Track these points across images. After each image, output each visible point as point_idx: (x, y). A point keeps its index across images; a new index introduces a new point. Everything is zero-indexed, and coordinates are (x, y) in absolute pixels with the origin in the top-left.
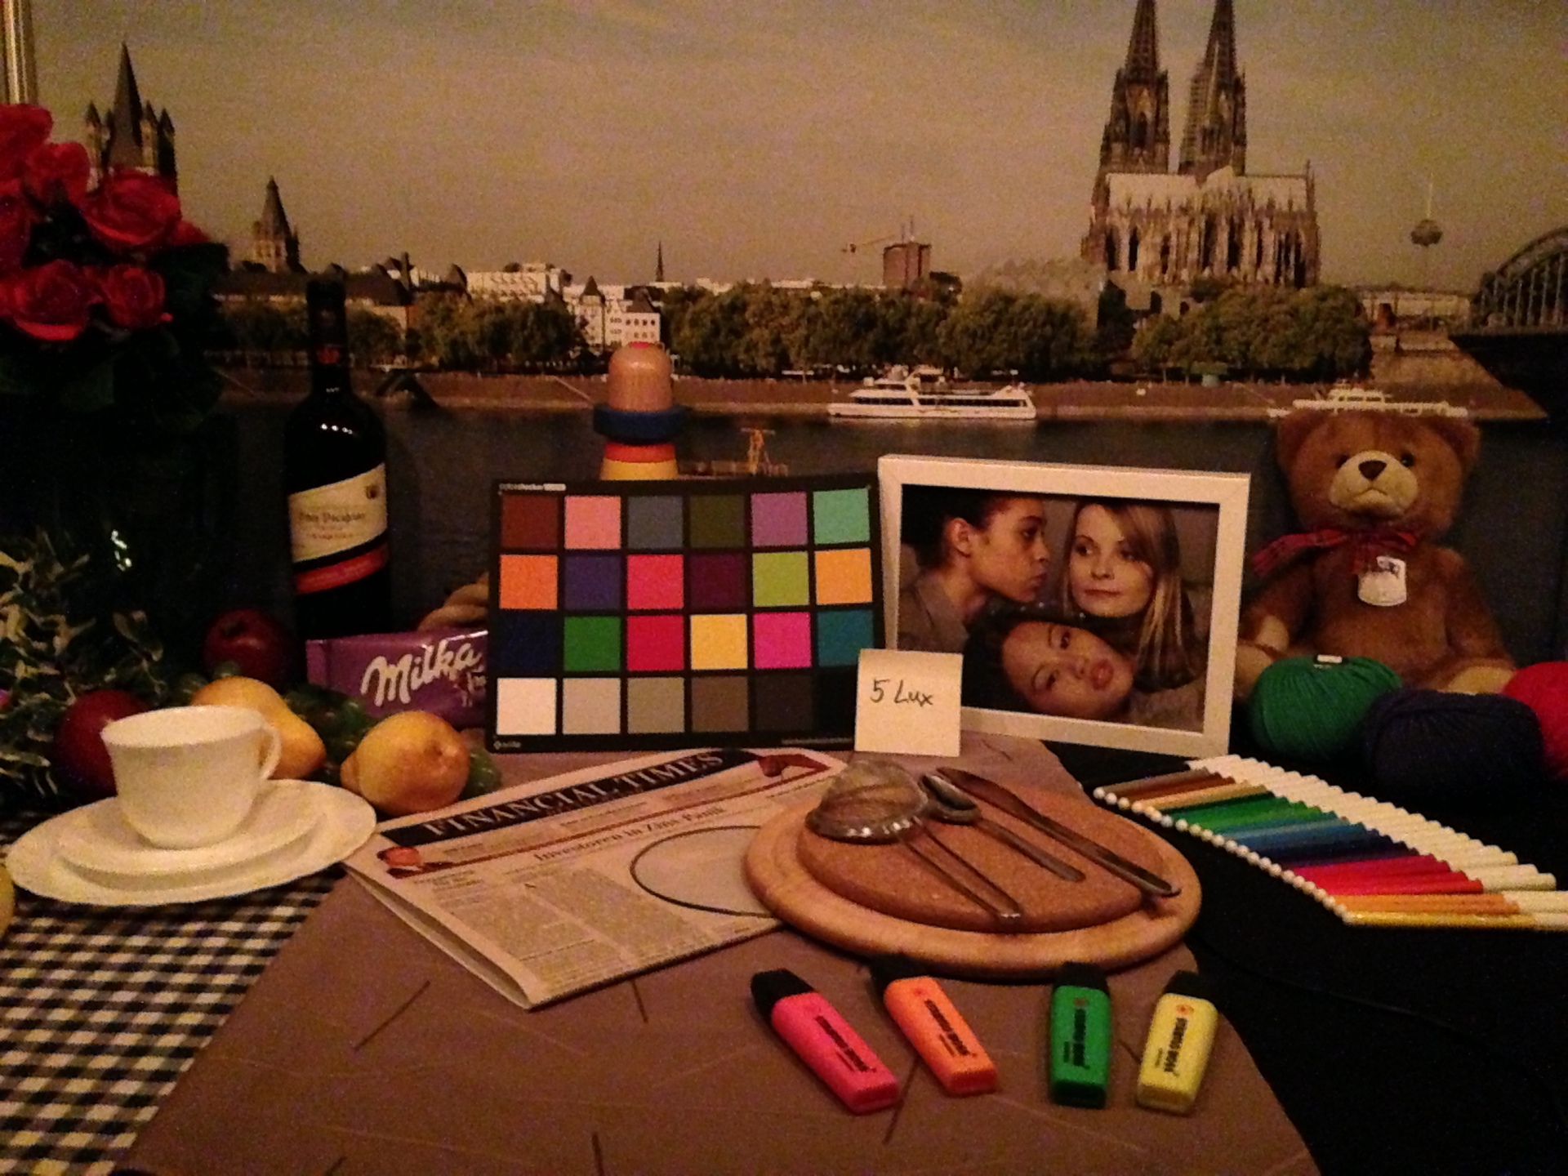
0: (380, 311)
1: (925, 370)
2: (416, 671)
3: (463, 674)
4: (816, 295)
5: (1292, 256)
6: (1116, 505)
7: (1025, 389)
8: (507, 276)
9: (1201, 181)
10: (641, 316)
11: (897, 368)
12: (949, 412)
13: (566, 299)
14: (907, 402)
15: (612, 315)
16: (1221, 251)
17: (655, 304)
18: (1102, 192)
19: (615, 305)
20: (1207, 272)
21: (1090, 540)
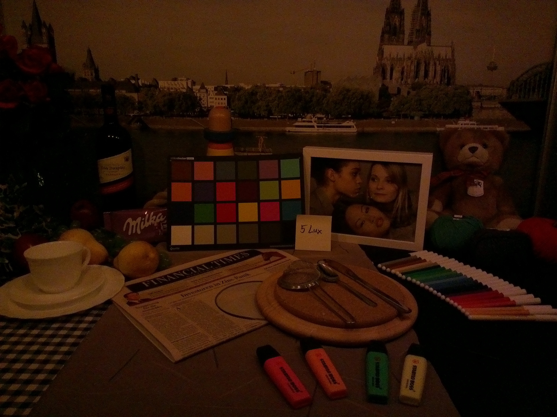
0: (128, 95)
1: (319, 115)
2: (143, 222)
3: (159, 223)
4: (281, 89)
5: (446, 74)
6: (386, 164)
7: (353, 122)
8: (173, 82)
9: (415, 48)
10: (221, 97)
11: (309, 115)
12: (327, 130)
13: (194, 91)
14: (313, 127)
15: (210, 96)
16: (422, 73)
17: (225, 92)
18: (381, 52)
19: (211, 93)
20: (417, 80)
21: (376, 176)
